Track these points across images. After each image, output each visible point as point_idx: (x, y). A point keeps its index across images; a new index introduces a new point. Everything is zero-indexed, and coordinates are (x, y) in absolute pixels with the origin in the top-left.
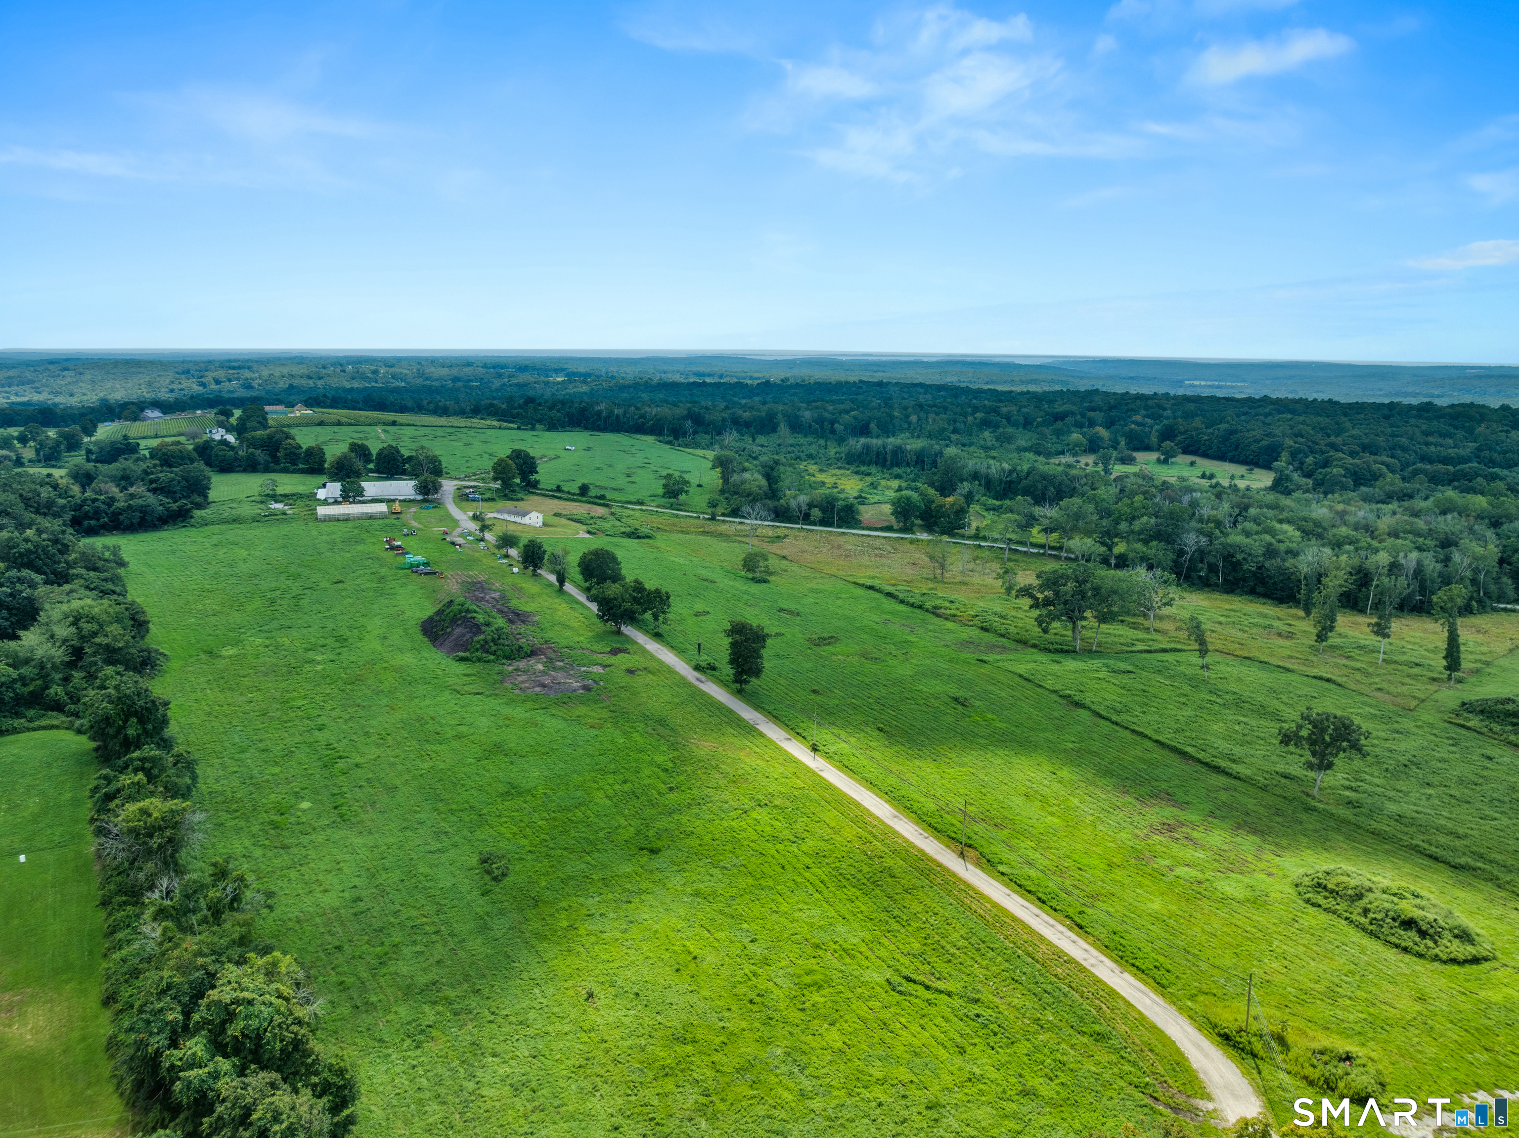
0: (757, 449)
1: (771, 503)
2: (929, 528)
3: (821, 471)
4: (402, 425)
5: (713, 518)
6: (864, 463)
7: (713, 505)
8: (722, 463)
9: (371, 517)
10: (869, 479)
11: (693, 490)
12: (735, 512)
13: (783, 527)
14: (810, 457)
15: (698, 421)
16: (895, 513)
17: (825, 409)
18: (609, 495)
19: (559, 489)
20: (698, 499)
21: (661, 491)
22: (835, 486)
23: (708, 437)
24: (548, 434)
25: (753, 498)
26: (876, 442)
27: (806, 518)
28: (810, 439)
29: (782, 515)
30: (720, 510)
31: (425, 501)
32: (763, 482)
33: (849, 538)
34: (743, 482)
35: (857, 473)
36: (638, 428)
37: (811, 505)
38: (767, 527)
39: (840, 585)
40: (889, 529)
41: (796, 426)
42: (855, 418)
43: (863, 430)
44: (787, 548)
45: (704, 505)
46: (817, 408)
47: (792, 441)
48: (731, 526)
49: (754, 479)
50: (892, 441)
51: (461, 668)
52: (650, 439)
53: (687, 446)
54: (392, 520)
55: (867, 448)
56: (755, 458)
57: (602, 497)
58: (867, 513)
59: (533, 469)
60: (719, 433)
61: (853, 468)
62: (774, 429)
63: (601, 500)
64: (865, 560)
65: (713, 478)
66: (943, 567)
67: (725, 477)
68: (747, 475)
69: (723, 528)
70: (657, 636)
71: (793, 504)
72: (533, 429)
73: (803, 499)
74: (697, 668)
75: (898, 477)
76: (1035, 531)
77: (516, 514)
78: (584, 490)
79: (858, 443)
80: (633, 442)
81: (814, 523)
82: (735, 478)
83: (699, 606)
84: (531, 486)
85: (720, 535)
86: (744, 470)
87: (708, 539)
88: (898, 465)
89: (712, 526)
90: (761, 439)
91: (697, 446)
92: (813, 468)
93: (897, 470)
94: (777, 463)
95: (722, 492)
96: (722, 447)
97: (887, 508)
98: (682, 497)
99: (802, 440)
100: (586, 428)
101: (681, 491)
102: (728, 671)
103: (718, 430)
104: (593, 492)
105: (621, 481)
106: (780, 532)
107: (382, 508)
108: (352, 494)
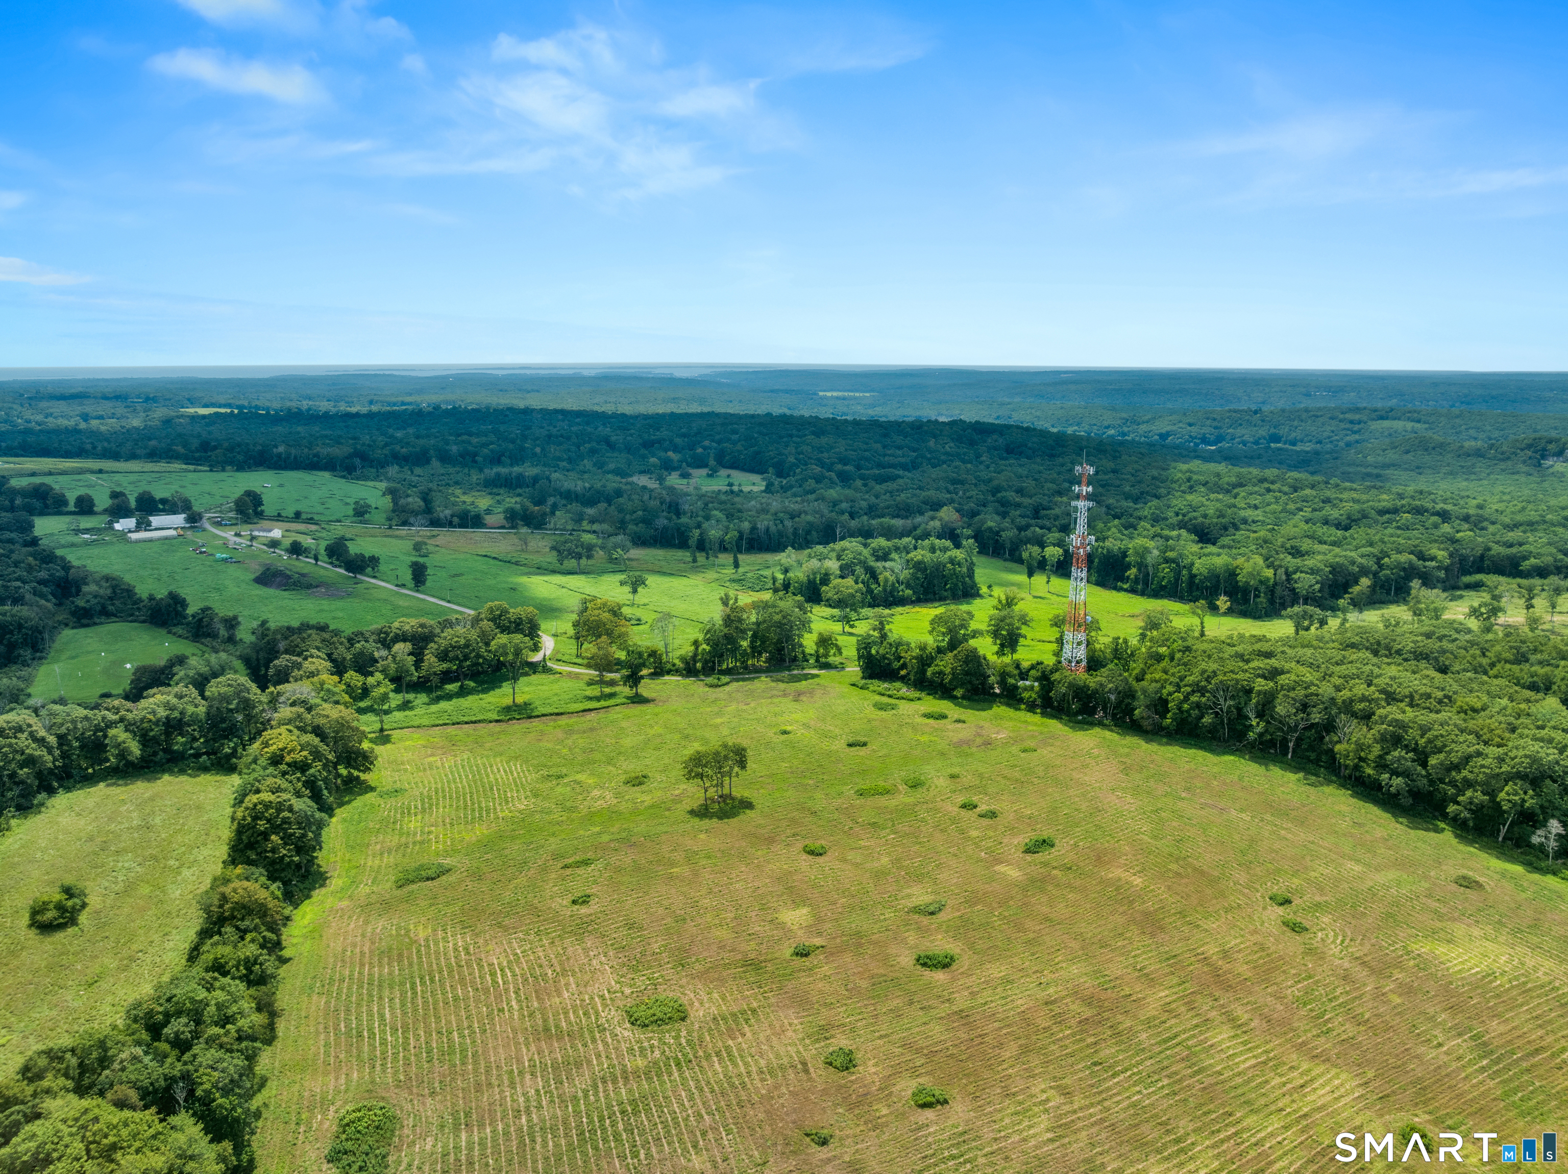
0: (415, 479)
1: (428, 516)
2: (528, 525)
3: (464, 493)
4: (107, 472)
5: (390, 528)
6: (496, 486)
7: (389, 519)
8: (391, 491)
9: (166, 538)
10: (498, 498)
11: (373, 511)
12: (405, 523)
13: (436, 531)
14: (457, 483)
15: (364, 457)
16: (506, 518)
17: (469, 443)
18: (316, 517)
19: (279, 515)
20: (380, 517)
21: (351, 513)
22: (473, 503)
23: (374, 470)
24: (238, 474)
25: (415, 513)
26: (503, 470)
27: (451, 524)
28: (457, 469)
29: (435, 523)
30: (394, 523)
31: (191, 527)
32: (422, 504)
33: (478, 534)
34: (408, 504)
35: (490, 494)
36: (313, 465)
37: (452, 516)
38: (426, 531)
39: (469, 556)
40: (503, 527)
41: (445, 458)
42: (492, 451)
43: (496, 460)
44: (440, 540)
45: (383, 520)
46: (463, 442)
47: (442, 471)
48: (403, 531)
49: (415, 501)
50: (516, 469)
51: (286, 593)
52: (326, 475)
53: (358, 479)
54: (181, 539)
55: (498, 475)
56: (415, 486)
57: (312, 519)
58: (489, 519)
59: (260, 503)
60: (382, 467)
61: (488, 490)
62: (428, 461)
63: (310, 521)
64: (486, 544)
65: (386, 502)
66: (526, 544)
67: (395, 501)
68: (410, 499)
69: (398, 533)
70: (375, 577)
71: (442, 515)
72: (223, 470)
73: (448, 512)
74: (397, 586)
75: (519, 495)
76: (585, 523)
77: (264, 531)
78: (298, 515)
79: (492, 472)
80: (314, 478)
81: (455, 527)
82: (402, 501)
83: (392, 567)
84: (260, 515)
85: (397, 537)
86: (408, 496)
87: (390, 539)
88: (521, 487)
89: (390, 532)
90: (418, 470)
91: (367, 479)
92: (458, 492)
93: (519, 491)
94: (430, 490)
95: (394, 511)
96: (388, 479)
97: (502, 516)
98: (367, 516)
99: (451, 470)
100: (270, 468)
101: (366, 512)
102: (411, 584)
103: (382, 464)
104: (304, 516)
105: (320, 508)
106: (434, 533)
107: (172, 533)
108: (143, 525)
